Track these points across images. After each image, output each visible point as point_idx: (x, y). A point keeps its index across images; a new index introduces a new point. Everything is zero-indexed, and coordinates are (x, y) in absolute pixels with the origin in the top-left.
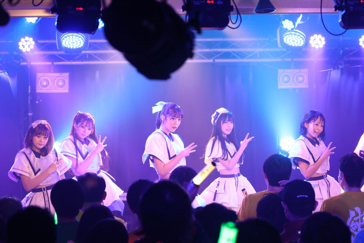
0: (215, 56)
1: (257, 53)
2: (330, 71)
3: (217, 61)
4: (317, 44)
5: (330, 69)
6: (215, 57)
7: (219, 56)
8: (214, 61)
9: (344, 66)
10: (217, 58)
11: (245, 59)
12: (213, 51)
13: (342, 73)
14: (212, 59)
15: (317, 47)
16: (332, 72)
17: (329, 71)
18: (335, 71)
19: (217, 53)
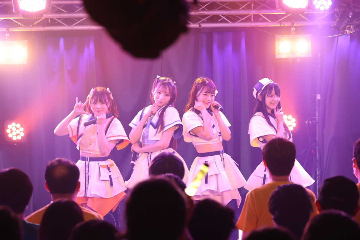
0: (201, 20)
1: (251, 16)
2: (338, 37)
3: (203, 25)
4: (322, 5)
5: (338, 34)
6: (200, 22)
7: (206, 20)
8: (200, 26)
9: (354, 31)
10: (203, 22)
11: (236, 23)
12: (199, 14)
13: (351, 39)
14: (197, 24)
15: (322, 9)
16: (340, 37)
17: (336, 36)
18: (343, 36)
19: (204, 16)
